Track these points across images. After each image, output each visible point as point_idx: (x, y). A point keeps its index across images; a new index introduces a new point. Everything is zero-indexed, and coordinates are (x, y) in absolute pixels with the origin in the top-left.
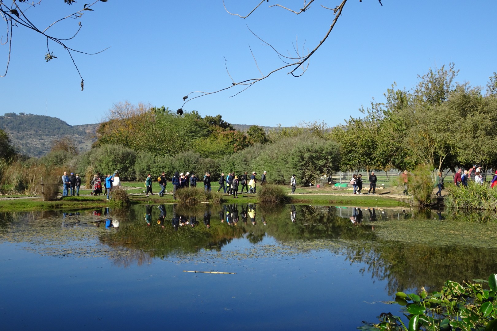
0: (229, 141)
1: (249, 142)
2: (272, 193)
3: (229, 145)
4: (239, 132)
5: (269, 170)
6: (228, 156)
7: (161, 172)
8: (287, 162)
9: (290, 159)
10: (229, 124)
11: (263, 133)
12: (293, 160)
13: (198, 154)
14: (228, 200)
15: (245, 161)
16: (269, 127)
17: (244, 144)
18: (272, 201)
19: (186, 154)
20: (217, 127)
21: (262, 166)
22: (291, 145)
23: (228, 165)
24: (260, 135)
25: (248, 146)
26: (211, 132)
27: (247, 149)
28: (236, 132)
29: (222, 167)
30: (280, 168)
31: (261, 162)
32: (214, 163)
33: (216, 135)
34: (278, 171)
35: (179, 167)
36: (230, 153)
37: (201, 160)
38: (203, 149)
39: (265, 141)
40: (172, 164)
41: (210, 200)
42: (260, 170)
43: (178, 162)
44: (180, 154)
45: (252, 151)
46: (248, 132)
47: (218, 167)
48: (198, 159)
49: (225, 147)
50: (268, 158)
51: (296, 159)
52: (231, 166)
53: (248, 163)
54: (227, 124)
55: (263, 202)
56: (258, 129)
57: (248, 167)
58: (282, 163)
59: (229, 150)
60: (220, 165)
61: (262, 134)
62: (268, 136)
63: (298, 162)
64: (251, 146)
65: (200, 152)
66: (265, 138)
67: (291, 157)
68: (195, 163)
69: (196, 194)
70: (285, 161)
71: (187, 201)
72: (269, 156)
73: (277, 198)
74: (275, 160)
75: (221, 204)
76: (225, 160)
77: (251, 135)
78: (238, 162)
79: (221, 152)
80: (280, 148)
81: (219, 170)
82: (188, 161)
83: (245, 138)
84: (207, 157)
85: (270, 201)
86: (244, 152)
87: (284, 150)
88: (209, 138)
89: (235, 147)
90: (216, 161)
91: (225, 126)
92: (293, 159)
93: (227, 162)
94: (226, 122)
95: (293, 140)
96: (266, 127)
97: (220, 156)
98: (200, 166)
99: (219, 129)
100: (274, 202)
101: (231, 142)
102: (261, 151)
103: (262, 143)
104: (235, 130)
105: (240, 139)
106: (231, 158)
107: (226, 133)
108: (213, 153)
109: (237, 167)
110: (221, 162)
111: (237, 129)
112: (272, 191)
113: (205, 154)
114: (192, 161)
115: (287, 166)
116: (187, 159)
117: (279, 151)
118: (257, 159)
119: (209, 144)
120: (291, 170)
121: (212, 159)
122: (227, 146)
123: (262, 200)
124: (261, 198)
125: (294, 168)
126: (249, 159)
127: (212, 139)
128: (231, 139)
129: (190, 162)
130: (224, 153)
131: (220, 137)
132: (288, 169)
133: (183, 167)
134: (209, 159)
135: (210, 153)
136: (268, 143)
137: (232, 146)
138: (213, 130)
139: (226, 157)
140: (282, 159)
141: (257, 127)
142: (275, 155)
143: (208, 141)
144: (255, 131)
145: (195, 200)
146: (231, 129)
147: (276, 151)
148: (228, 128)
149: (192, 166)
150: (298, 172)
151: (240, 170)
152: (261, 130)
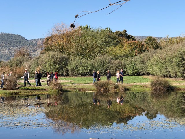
0: (132, 48)
1: (146, 48)
2: (160, 84)
3: (132, 50)
4: (138, 41)
5: (160, 68)
6: (131, 58)
7: (85, 70)
8: (172, 62)
9: (174, 60)
10: (132, 36)
11: (155, 41)
12: (176, 61)
13: (110, 57)
14: (130, 89)
15: (142, 62)
16: (161, 38)
17: (142, 49)
18: (161, 89)
19: (102, 57)
20: (124, 38)
21: (155, 65)
22: (175, 50)
23: (131, 65)
24: (153, 43)
25: (144, 51)
26: (119, 42)
27: (144, 54)
28: (136, 42)
29: (127, 66)
30: (167, 66)
31: (153, 62)
32: (121, 63)
33: (123, 44)
34: (166, 69)
35: (97, 66)
36: (132, 57)
37: (112, 61)
38: (114, 54)
39: (157, 47)
40: (92, 64)
41: (117, 89)
42: (153, 68)
43: (96, 63)
44: (98, 57)
45: (148, 55)
46: (145, 41)
47: (124, 66)
48: (110, 61)
49: (129, 52)
50: (158, 59)
51: (179, 59)
52: (133, 66)
53: (145, 63)
54: (131, 36)
55: (154, 90)
56: (152, 39)
57: (145, 66)
58: (169, 63)
59: (132, 54)
60: (125, 65)
61: (155, 43)
62: (159, 44)
63: (180, 61)
64: (147, 51)
65: (112, 56)
66: (157, 45)
67: (175, 59)
68: (108, 64)
69: (108, 85)
70: (171, 61)
71: (101, 90)
72: (159, 58)
73: (164, 87)
74: (163, 61)
75: (125, 91)
76: (129, 61)
77: (147, 43)
78: (138, 62)
79: (126, 55)
80: (167, 52)
81: (125, 68)
82: (104, 62)
83: (143, 45)
84: (116, 59)
85: (160, 90)
86: (142, 55)
87: (170, 53)
88: (118, 46)
89: (136, 52)
90: (123, 61)
91: (129, 37)
92: (176, 59)
93: (130, 62)
94: (130, 35)
95: (177, 46)
96: (159, 38)
97: (125, 59)
98: (111, 66)
99: (125, 40)
100: (162, 90)
101: (133, 48)
102: (154, 54)
103: (155, 49)
104: (136, 40)
105: (139, 46)
106: (133, 59)
107: (130, 42)
108: (121, 56)
109: (137, 66)
110: (126, 62)
111: (137, 40)
112: (160, 82)
113: (115, 57)
114: (106, 62)
115: (172, 65)
116: (103, 61)
117: (166, 54)
118: (151, 60)
119: (118, 50)
120: (175, 67)
121: (120, 61)
122: (131, 51)
123: (153, 89)
124: (153, 87)
125: (177, 66)
126: (145, 60)
127: (120, 47)
128: (133, 47)
129: (105, 63)
130: (129, 56)
131: (126, 45)
132: (173, 67)
133: (100, 66)
134: (118, 61)
135: (119, 56)
136: (159, 49)
137: (134, 51)
138: (121, 41)
139: (129, 59)
140: (169, 60)
141: (151, 37)
142: (164, 57)
143: (117, 48)
144: (150, 40)
145: (106, 89)
146: (134, 39)
147: (164, 54)
148: (131, 39)
149: (106, 65)
150: (180, 69)
151: (139, 68)
152: (154, 40)
